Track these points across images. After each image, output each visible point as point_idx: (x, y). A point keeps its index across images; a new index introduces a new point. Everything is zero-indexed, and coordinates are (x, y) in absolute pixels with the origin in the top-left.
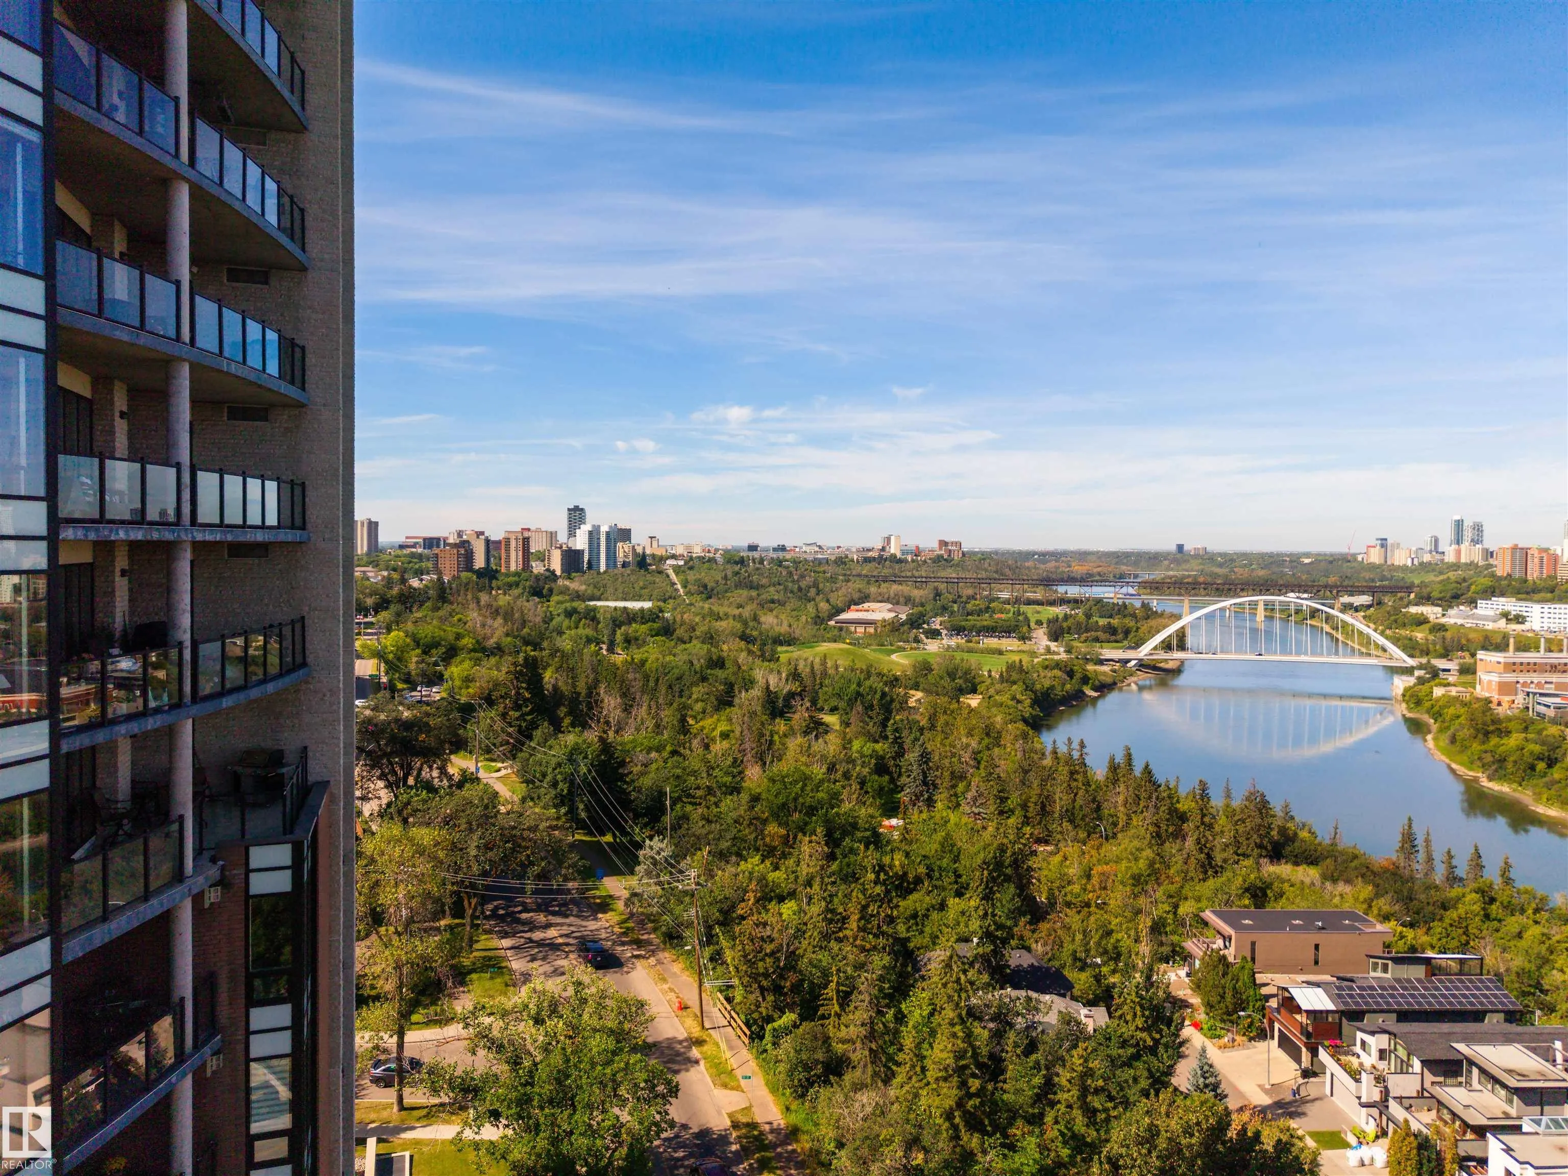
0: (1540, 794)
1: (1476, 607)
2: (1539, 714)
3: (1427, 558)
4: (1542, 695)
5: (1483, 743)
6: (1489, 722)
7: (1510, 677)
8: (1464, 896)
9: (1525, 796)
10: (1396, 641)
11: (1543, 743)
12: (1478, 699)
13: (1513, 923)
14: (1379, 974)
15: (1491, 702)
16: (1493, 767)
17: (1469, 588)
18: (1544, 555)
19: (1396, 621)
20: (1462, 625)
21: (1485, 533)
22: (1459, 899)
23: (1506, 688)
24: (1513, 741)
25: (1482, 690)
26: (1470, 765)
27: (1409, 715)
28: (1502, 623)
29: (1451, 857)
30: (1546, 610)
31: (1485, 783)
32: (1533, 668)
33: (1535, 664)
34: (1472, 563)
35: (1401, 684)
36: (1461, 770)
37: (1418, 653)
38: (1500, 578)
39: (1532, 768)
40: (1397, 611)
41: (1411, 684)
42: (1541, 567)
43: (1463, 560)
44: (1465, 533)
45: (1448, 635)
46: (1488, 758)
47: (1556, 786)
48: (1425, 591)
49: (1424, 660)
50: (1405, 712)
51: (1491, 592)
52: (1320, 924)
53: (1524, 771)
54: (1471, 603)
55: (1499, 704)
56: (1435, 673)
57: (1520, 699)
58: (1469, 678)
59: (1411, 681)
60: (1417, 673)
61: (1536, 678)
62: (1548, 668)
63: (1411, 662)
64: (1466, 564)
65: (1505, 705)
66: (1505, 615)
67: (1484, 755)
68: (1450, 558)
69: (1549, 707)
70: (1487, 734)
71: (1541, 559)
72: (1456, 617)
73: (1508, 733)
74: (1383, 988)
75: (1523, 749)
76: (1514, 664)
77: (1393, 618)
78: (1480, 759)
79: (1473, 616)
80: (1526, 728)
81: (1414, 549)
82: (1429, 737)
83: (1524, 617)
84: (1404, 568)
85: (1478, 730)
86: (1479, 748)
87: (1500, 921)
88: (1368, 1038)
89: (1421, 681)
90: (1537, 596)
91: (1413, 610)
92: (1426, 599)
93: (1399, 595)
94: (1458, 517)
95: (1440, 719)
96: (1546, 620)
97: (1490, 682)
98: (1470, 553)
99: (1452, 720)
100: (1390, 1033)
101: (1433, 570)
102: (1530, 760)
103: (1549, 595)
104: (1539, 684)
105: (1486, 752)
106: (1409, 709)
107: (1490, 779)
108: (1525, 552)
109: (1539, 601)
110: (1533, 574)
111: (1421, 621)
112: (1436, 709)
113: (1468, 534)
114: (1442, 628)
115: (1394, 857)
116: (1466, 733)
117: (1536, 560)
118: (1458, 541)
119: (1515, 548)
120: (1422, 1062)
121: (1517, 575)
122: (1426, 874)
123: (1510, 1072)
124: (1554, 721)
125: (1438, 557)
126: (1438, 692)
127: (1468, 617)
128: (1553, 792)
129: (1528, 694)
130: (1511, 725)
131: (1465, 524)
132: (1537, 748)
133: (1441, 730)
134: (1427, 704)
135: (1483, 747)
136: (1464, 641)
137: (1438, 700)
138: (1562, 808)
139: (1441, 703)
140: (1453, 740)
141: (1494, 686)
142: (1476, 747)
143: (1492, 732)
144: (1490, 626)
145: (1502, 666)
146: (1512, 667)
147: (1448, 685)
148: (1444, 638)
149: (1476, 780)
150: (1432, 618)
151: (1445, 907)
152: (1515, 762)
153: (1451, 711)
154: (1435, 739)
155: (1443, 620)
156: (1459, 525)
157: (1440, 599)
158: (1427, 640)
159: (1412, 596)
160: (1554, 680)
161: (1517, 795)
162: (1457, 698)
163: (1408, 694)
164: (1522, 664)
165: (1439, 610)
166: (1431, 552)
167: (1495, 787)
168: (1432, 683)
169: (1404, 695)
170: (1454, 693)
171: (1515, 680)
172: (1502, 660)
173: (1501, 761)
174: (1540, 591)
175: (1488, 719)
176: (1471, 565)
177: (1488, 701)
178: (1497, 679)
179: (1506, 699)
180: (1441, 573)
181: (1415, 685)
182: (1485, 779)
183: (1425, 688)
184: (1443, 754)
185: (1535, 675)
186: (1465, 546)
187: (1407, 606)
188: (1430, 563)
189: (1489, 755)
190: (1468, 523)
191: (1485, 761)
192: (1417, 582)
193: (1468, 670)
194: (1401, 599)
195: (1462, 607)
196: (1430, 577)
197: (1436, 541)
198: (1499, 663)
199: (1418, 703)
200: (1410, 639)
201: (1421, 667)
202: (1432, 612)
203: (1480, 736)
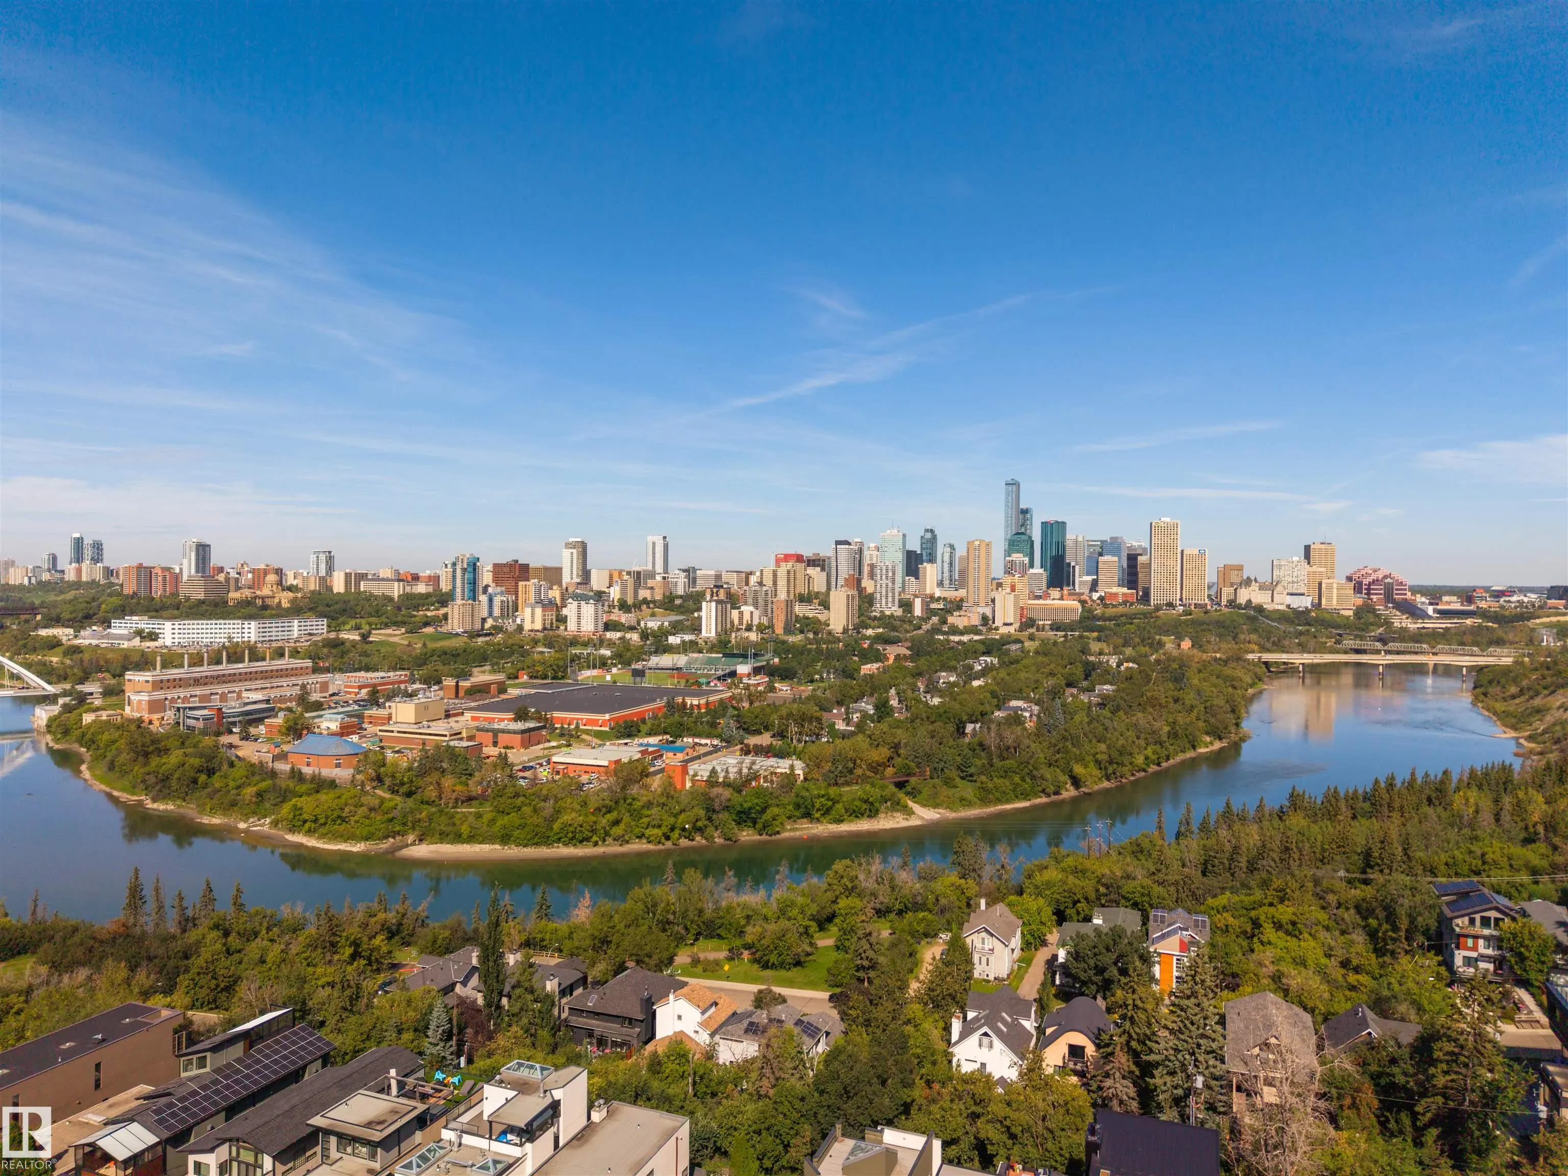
0: (204, 804)
1: (109, 627)
2: (189, 728)
3: (45, 577)
4: (191, 709)
5: (145, 765)
6: (149, 742)
7: (159, 695)
8: (204, 937)
9: (190, 810)
10: (28, 666)
11: (201, 756)
12: (131, 721)
13: (254, 949)
14: (195, 1072)
15: (143, 722)
16: (157, 788)
17: (99, 607)
18: (167, 573)
19: (25, 646)
20: (97, 646)
21: (105, 552)
22: (198, 943)
23: (155, 706)
24: (174, 758)
25: (132, 711)
26: (132, 790)
27: (57, 747)
28: (137, 641)
29: (181, 899)
30: (177, 627)
31: (150, 805)
32: (178, 683)
33: (180, 679)
34: (93, 581)
35: (42, 715)
36: (124, 796)
37: (55, 679)
38: (127, 596)
39: (195, 781)
40: (25, 635)
41: (56, 713)
42: (164, 585)
43: (84, 578)
44: (85, 551)
45: (86, 656)
46: (152, 779)
47: (218, 796)
48: (54, 613)
49: (68, 686)
50: (51, 744)
51: (124, 609)
52: (100, 1036)
53: (188, 786)
54: (103, 622)
55: (151, 722)
56: (82, 699)
57: (170, 715)
58: (114, 699)
59: (55, 709)
60: (61, 701)
61: (182, 693)
62: (192, 682)
63: (51, 689)
64: (87, 583)
65: (157, 723)
66: (139, 633)
67: (147, 778)
68: (70, 576)
69: (198, 719)
70: (146, 755)
71: (164, 578)
72: (88, 638)
73: (167, 750)
74: (204, 1088)
75: (184, 764)
76: (162, 681)
77: (21, 643)
78: (144, 781)
79: (108, 636)
80: (183, 743)
81: (31, 567)
82: (83, 767)
83: (157, 634)
84: (21, 587)
85: (137, 753)
86: (142, 770)
87: (239, 951)
88: (202, 1158)
89: (67, 709)
90: (165, 614)
91: (43, 632)
92: (55, 621)
93: (23, 617)
94: (77, 535)
95: (94, 746)
96: (176, 636)
97: (140, 701)
98: (89, 572)
99: (107, 746)
100: (230, 1140)
101: (53, 589)
102: (192, 774)
103: (176, 612)
104: (185, 699)
105: (149, 774)
106: (57, 741)
107: (154, 800)
108: (149, 571)
109: (169, 619)
110: (158, 592)
111: (54, 644)
112: (88, 736)
113: (88, 553)
114: (77, 650)
115: (122, 918)
116: (124, 757)
117: (160, 579)
118: (78, 558)
119: (140, 567)
120: (274, 1157)
121: (143, 593)
122: (157, 925)
123: (369, 1125)
124: (204, 732)
125: (58, 575)
126: (88, 718)
127: (103, 637)
128: (215, 801)
129: (178, 709)
130: (170, 743)
131: (85, 542)
132: (196, 762)
133: (95, 759)
134: (78, 733)
135: (147, 769)
136: (102, 663)
137: (89, 726)
138: (224, 815)
139: (92, 730)
140: (111, 767)
141: (145, 705)
142: (138, 770)
143: (152, 752)
144: (125, 645)
145: (150, 684)
146: (159, 685)
147: (98, 709)
148: (82, 661)
149: (140, 803)
150: (64, 639)
151: (186, 957)
152: (179, 779)
153: (106, 737)
154: (89, 768)
155: (77, 642)
156: (78, 544)
157: (68, 621)
158: (62, 663)
159: (39, 617)
160: (198, 693)
161: (182, 810)
162: (108, 722)
163: (54, 726)
164: (168, 681)
165: (71, 631)
166: (49, 570)
167: (160, 806)
168: (81, 709)
169: (48, 726)
170: (104, 718)
171: (163, 697)
172: (150, 679)
173: (165, 780)
174: (167, 608)
175: (148, 740)
176: (93, 583)
177: (140, 720)
178: (147, 698)
179: (155, 717)
180: (62, 592)
181: (61, 714)
182: (149, 801)
183: (73, 716)
184: (102, 783)
185: (181, 690)
186: (86, 565)
187: (36, 628)
188: (49, 582)
189: (151, 776)
190: (87, 541)
191: (149, 783)
192: (37, 602)
193: (114, 693)
194: (27, 621)
195: (94, 628)
196: (51, 597)
197: (54, 558)
198: (147, 682)
199: (66, 732)
200: (45, 664)
201: (65, 694)
202: (63, 633)
203: (141, 759)
